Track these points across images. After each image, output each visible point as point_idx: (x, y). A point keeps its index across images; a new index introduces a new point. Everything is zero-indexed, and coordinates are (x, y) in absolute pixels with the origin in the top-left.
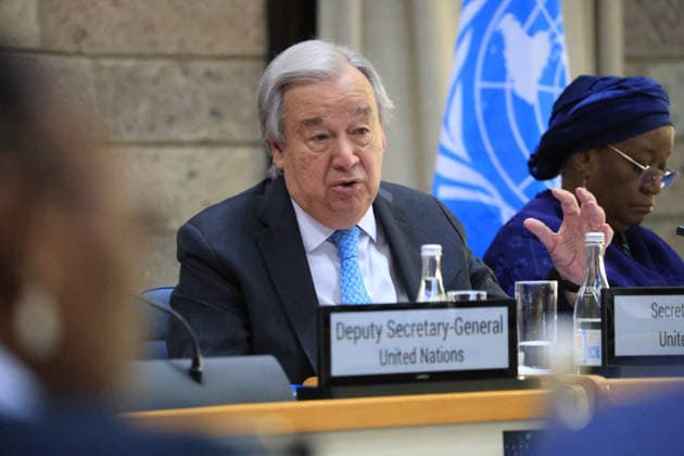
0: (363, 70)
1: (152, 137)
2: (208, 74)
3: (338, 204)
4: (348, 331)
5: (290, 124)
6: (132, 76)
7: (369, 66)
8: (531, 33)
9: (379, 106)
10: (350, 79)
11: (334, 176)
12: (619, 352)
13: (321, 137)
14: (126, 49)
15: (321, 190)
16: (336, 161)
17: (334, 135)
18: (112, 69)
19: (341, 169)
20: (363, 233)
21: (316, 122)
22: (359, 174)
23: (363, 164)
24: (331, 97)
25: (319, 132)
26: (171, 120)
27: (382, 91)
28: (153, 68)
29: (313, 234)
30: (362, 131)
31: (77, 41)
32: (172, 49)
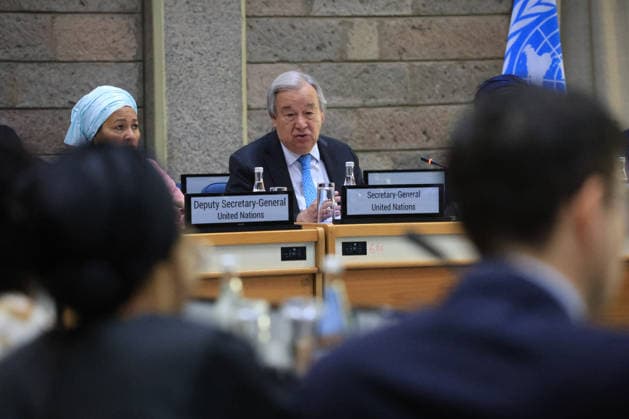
0: (314, 86)
1: (443, 101)
2: (476, 67)
3: (299, 145)
4: (200, 205)
5: (278, 108)
6: (432, 71)
7: (317, 84)
8: (540, 53)
9: (320, 102)
10: (307, 89)
11: (296, 132)
12: (349, 213)
13: (290, 115)
14: (428, 57)
15: (291, 138)
16: (297, 126)
17: (296, 114)
18: (420, 67)
19: (299, 129)
20: (313, 158)
21: (288, 108)
22: (308, 132)
23: (309, 127)
24: (296, 97)
25: (290, 113)
26: (454, 92)
27: (322, 95)
28: (444, 65)
29: (290, 158)
30: (309, 113)
31: (400, 53)
32: (455, 56)
